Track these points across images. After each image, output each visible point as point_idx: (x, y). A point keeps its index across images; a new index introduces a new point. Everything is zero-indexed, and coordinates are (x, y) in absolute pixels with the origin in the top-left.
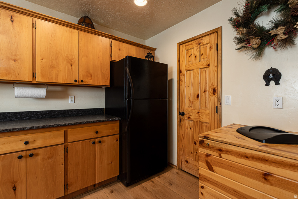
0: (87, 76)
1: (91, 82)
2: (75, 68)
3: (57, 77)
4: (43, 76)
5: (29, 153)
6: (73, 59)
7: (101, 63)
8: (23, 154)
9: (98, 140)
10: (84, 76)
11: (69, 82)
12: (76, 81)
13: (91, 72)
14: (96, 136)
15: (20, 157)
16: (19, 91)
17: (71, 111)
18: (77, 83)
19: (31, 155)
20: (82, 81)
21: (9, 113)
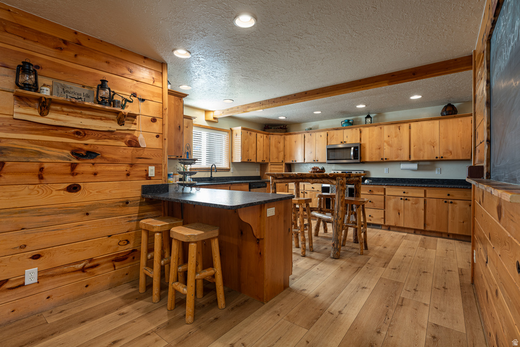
0: (447, 153)
1: (451, 157)
2: (437, 148)
3: (423, 156)
4: (415, 156)
5: (405, 198)
6: (435, 142)
7: (461, 140)
8: (403, 198)
9: (450, 201)
10: (444, 153)
11: (432, 159)
12: (437, 158)
13: (451, 149)
14: (448, 197)
15: (401, 199)
16: (403, 166)
17: (437, 180)
18: (438, 159)
19: (406, 199)
20: (442, 157)
21: (399, 178)
